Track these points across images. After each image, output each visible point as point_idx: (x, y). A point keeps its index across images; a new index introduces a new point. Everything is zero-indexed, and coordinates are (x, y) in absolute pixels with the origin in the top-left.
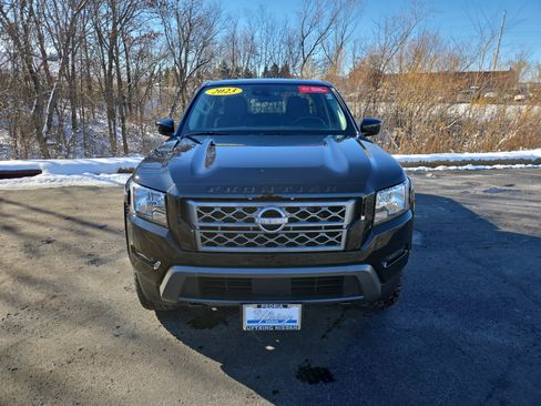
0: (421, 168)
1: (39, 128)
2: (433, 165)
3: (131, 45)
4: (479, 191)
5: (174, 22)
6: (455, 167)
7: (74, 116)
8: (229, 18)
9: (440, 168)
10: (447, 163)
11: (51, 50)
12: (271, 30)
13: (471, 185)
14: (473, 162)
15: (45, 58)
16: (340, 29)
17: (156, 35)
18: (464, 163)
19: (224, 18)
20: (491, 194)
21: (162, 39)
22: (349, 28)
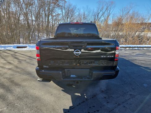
0: (122, 48)
1: (29, 38)
2: (126, 48)
3: (53, 17)
4: (134, 54)
5: (64, 11)
6: (132, 48)
7: (38, 35)
8: (78, 9)
9: (127, 49)
10: (130, 47)
11: (34, 19)
12: (89, 12)
13: (133, 53)
14: (138, 47)
15: (32, 21)
16: (109, 11)
17: (60, 14)
18: (135, 47)
19: (77, 9)
20: (138, 55)
21: (61, 15)
22: (111, 11)
